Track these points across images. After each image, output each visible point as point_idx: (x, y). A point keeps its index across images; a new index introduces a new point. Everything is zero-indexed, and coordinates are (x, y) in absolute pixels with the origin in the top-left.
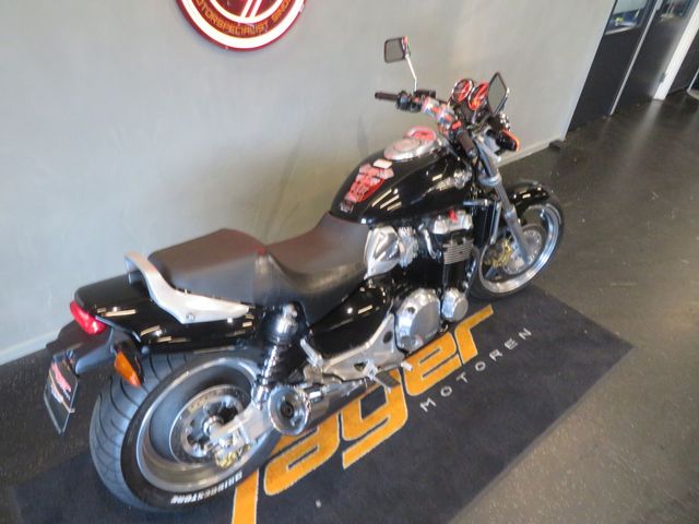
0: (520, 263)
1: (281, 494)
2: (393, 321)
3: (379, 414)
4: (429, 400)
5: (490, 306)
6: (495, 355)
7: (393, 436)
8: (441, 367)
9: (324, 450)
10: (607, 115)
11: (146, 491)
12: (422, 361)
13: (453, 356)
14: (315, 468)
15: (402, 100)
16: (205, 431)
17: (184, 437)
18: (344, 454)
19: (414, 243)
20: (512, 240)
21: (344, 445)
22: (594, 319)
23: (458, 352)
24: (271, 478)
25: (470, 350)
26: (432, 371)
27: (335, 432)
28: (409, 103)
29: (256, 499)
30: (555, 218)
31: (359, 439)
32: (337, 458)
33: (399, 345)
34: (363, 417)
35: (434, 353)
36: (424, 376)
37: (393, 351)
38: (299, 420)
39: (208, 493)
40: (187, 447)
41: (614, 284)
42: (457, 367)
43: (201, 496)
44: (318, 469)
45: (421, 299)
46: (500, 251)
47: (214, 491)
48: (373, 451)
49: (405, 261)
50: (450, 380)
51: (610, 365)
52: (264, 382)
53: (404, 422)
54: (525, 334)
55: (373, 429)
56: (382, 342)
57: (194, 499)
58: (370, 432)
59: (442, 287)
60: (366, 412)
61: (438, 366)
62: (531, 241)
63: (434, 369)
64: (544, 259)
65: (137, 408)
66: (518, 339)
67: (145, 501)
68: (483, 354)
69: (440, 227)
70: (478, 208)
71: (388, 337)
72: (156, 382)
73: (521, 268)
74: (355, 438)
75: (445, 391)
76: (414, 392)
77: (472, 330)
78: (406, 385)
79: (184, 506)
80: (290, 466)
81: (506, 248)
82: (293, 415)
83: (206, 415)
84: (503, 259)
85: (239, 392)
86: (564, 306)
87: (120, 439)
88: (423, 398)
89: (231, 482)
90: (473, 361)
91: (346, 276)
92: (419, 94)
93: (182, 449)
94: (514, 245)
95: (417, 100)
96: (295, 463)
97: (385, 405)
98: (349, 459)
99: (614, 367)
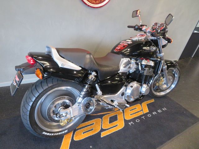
0: (165, 86)
1: (79, 141)
2: (125, 89)
3: (115, 123)
4: (132, 122)
5: (153, 99)
6: (154, 113)
7: (118, 131)
8: (136, 113)
9: (95, 130)
10: (191, 57)
11: (35, 126)
12: (130, 110)
13: (140, 111)
14: (91, 135)
15: (136, 27)
16: (59, 111)
17: (51, 111)
18: (102, 133)
19: (135, 66)
20: (164, 78)
21: (102, 130)
22: (187, 109)
23: (142, 110)
24: (76, 135)
25: (146, 110)
26: (133, 114)
27: (100, 126)
28: (138, 28)
29: (70, 141)
30: (177, 73)
31: (107, 129)
32: (99, 134)
33: (126, 98)
34: (109, 123)
35: (135, 109)
36: (131, 115)
37: (123, 100)
38: (91, 110)
39: (55, 134)
40: (52, 115)
41: (194, 101)
42: (142, 114)
43: (52, 134)
44: (92, 135)
45: (135, 84)
46: (159, 80)
47: (57, 134)
48: (112, 134)
49: (132, 71)
50: (139, 117)
51: (193, 124)
52: (82, 96)
53: (123, 127)
54: (164, 109)
55: (113, 127)
56: (121, 95)
57: (50, 135)
58: (111, 128)
59: (142, 83)
60: (110, 122)
61: (135, 113)
62: (169, 79)
63: (134, 113)
64: (173, 86)
65: (39, 94)
66: (162, 110)
67: (34, 130)
68: (150, 112)
69: (144, 62)
70: (157, 60)
71: (123, 94)
72: (47, 87)
73: (165, 88)
74: (106, 129)
75: (137, 121)
76: (127, 119)
77: (147, 105)
78: (125, 116)
79: (46, 136)
80: (84, 133)
81: (162, 80)
82: (89, 108)
83: (60, 105)
84: (160, 83)
85: (72, 100)
86: (177, 104)
87: (31, 104)
88: (130, 121)
89: (63, 132)
90: (147, 113)
91: (113, 69)
92: (142, 26)
93: (50, 115)
94: (164, 79)
95: (141, 27)
96: (85, 132)
97: (117, 121)
98: (103, 135)
99: (194, 125)
